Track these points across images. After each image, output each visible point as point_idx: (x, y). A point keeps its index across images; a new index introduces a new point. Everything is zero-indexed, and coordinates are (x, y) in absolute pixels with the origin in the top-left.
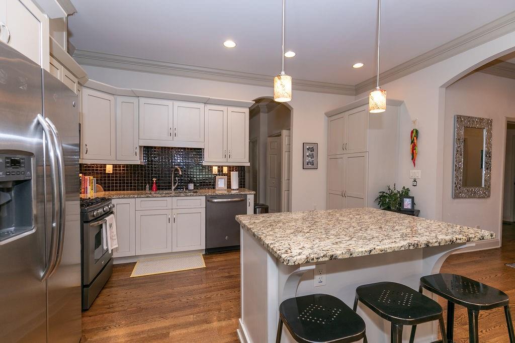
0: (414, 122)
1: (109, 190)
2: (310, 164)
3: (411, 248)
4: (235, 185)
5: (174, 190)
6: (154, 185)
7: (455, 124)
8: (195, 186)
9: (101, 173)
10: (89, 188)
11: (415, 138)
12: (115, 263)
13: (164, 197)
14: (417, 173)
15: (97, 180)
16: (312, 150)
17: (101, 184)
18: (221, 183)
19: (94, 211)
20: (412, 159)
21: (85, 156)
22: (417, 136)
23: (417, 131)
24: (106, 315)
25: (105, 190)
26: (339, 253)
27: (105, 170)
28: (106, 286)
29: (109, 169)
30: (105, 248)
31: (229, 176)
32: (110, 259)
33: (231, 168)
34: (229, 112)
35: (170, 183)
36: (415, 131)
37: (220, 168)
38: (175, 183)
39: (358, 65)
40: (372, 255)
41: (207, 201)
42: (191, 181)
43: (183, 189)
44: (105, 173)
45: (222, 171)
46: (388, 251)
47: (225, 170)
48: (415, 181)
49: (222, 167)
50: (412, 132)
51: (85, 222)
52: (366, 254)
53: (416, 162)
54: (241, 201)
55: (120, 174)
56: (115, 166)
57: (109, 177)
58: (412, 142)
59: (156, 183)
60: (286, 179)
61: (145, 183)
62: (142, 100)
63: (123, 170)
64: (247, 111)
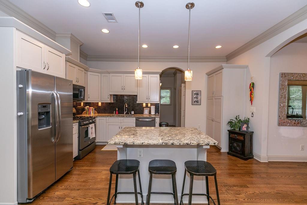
0: (251, 78)
1: (100, 113)
2: (196, 102)
3: (164, 144)
4: (153, 112)
5: (126, 114)
6: (117, 112)
7: (280, 78)
8: (134, 112)
9: (97, 106)
10: (91, 112)
11: (252, 88)
12: (97, 144)
13: (118, 117)
14: (254, 109)
15: (95, 109)
16: (197, 94)
17: (97, 111)
18: (146, 111)
19: (84, 122)
20: (251, 100)
21: (88, 99)
22: (253, 87)
23: (253, 84)
24: (86, 162)
25: (98, 113)
26: (128, 142)
27: (98, 105)
28: (92, 152)
29: (100, 104)
30: (89, 137)
31: (150, 108)
32: (94, 142)
33: (152, 104)
34: (149, 77)
35: (124, 111)
36: (252, 84)
37: (147, 104)
38: (126, 111)
39: (218, 47)
40: (144, 145)
41: (136, 120)
42: (133, 110)
43: (129, 114)
44: (98, 106)
45: (148, 105)
46: (151, 144)
47: (149, 105)
48: (252, 114)
49: (148, 104)
50: (250, 85)
51: (80, 126)
52: (141, 144)
53: (253, 103)
54: (153, 120)
55: (104, 106)
56: (102, 103)
57: (100, 107)
58: (251, 90)
59: (118, 111)
60: (183, 110)
61: (114, 111)
62: (111, 75)
63: (105, 105)
64: (158, 76)
